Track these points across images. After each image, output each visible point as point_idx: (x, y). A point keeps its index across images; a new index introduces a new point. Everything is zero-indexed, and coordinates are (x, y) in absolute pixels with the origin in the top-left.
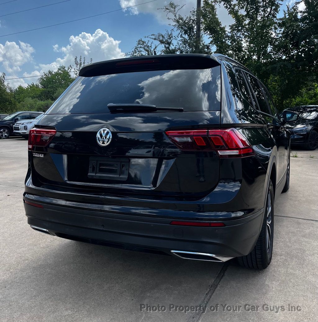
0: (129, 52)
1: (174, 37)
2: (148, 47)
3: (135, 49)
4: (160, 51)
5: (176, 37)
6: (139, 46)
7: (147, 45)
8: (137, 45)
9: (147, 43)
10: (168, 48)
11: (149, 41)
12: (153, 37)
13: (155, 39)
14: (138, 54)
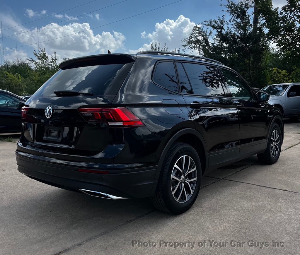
0: (186, 38)
1: (227, 21)
2: (204, 32)
3: (192, 34)
4: (215, 35)
5: (228, 22)
6: (195, 32)
7: (202, 31)
8: (192, 31)
9: (202, 29)
10: (220, 32)
11: (203, 27)
12: (206, 23)
13: (208, 25)
14: (195, 39)
